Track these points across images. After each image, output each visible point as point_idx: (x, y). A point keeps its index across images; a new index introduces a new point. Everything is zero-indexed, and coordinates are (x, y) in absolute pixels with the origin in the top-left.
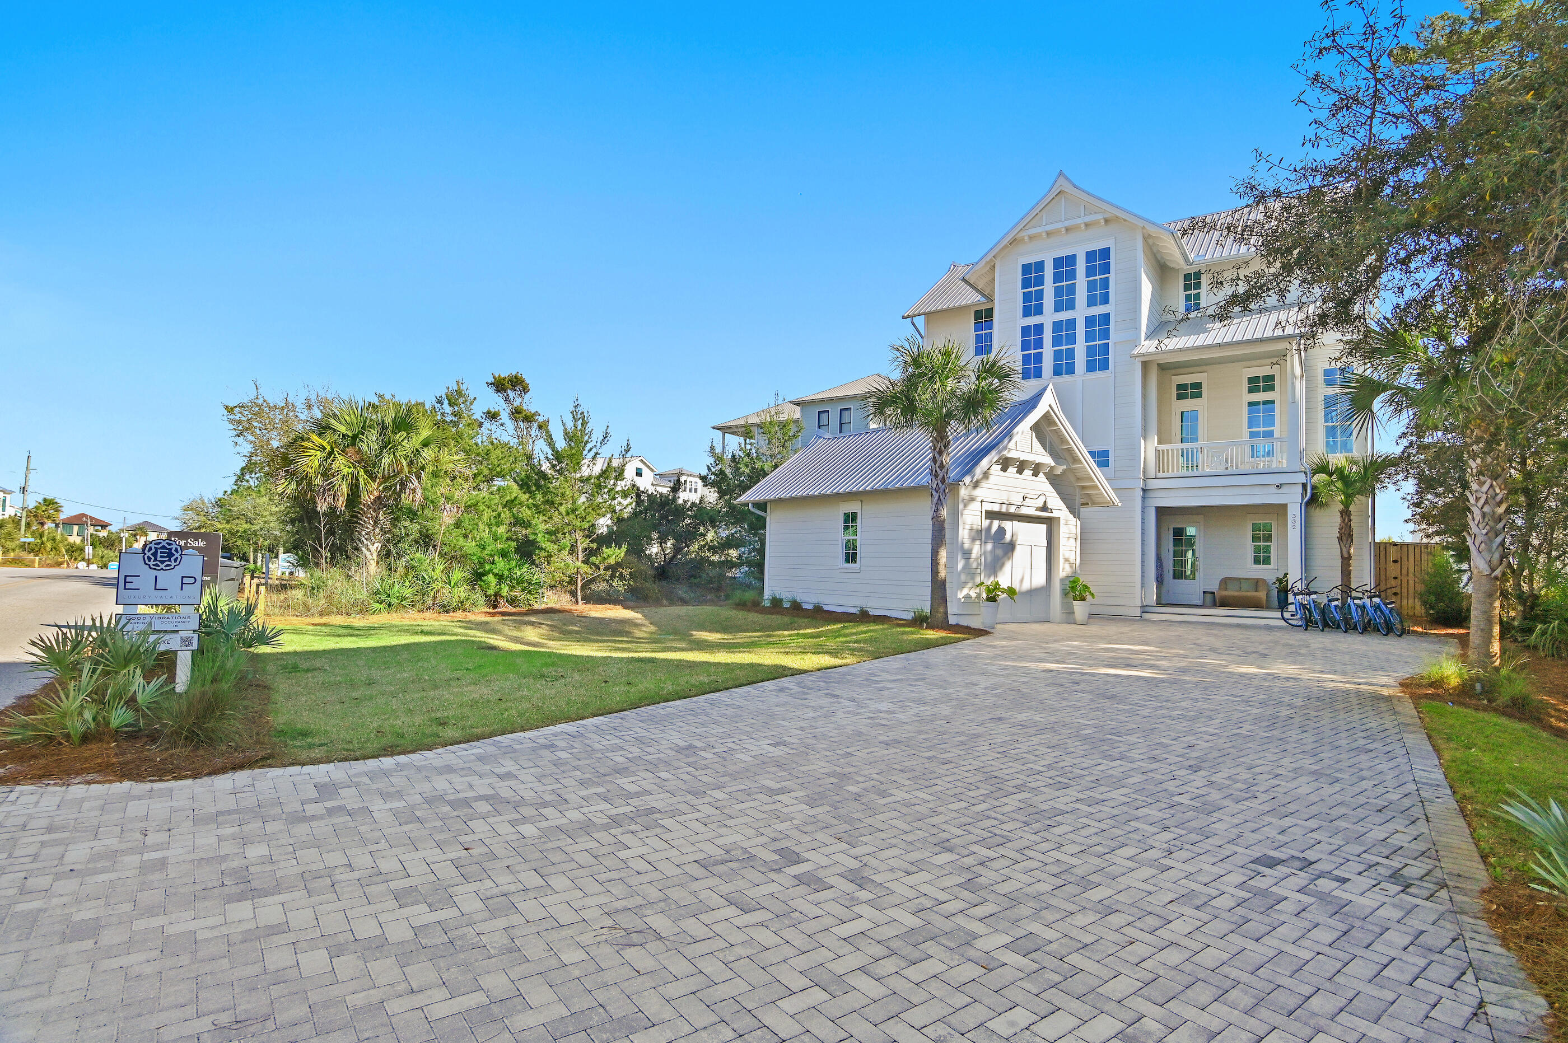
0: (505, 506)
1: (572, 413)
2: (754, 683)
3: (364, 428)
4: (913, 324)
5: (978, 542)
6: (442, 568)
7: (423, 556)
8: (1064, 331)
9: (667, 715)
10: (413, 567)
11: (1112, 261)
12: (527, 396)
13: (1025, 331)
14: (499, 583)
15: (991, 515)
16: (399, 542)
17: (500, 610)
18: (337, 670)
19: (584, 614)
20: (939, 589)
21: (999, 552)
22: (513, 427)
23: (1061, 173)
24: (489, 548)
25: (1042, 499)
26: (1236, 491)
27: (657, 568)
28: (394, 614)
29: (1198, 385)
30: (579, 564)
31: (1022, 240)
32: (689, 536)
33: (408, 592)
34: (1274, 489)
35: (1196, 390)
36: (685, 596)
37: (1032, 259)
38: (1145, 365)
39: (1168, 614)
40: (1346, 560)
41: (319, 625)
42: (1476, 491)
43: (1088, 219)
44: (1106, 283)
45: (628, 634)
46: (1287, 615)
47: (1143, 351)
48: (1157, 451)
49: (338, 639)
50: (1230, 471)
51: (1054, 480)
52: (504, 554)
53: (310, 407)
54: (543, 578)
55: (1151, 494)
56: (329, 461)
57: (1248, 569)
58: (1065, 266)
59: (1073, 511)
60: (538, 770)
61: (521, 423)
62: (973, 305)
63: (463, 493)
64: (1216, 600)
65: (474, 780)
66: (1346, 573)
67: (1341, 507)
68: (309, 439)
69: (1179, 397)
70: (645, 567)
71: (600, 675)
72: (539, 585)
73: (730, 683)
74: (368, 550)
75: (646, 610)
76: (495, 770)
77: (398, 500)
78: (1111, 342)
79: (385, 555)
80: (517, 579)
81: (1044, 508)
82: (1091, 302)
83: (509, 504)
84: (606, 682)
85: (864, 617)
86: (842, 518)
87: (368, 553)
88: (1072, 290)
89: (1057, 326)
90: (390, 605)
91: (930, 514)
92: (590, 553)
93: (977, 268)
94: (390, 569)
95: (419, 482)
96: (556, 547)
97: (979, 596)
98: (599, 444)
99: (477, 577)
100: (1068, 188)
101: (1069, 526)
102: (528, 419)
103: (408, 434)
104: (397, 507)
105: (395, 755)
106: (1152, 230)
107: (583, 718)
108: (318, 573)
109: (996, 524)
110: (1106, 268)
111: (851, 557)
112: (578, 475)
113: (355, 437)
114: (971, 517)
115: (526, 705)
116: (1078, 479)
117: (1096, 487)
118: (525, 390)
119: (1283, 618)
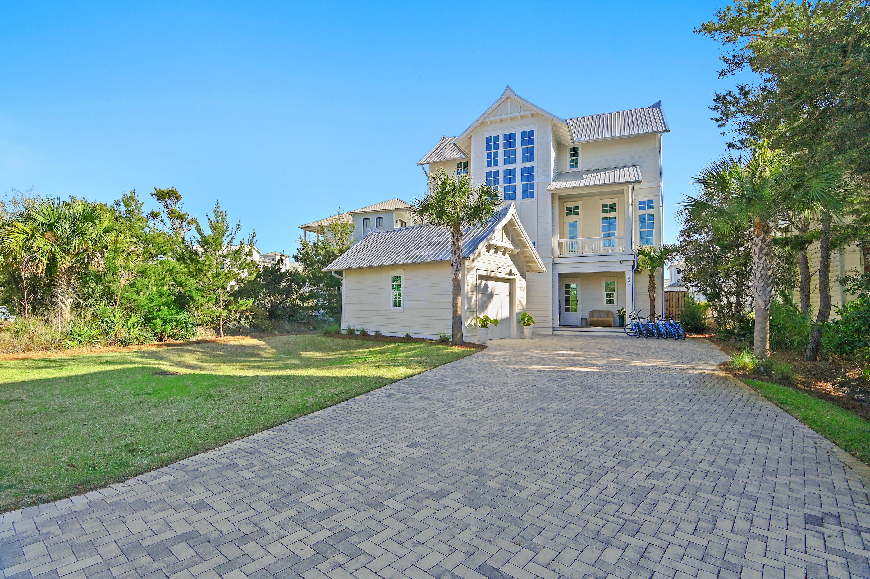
0: (166, 272)
1: (214, 212)
2: (368, 391)
3: (59, 218)
4: (423, 169)
5: (475, 293)
6: (121, 315)
7: (106, 307)
8: (510, 175)
9: (318, 424)
10: (99, 315)
11: (535, 137)
12: (179, 203)
13: (489, 174)
14: (164, 325)
15: (482, 277)
16: (87, 297)
17: (165, 342)
18: (33, 401)
19: (226, 343)
20: (457, 321)
21: (485, 298)
22: (170, 223)
23: (508, 87)
24: (157, 301)
25: (508, 269)
26: (601, 264)
27: (268, 312)
28: (84, 348)
29: (577, 208)
30: (221, 310)
31: (487, 123)
32: (288, 292)
33: (95, 333)
34: (619, 263)
35: (574, 211)
36: (289, 328)
37: (492, 134)
38: (553, 195)
39: (566, 331)
40: (652, 301)
41: (22, 359)
42: (758, 263)
43: (523, 114)
44: (532, 150)
45: (258, 355)
46: (627, 330)
47: (553, 187)
48: (559, 243)
49: (36, 371)
50: (594, 254)
51: (513, 257)
52: (167, 305)
53: (16, 204)
54: (195, 320)
55: (556, 266)
56: (31, 242)
57: (603, 306)
58: (510, 139)
59: (522, 275)
60: (228, 494)
61: (175, 220)
62: (457, 159)
63: (137, 264)
64: (588, 323)
65: (168, 514)
66: (652, 307)
67: (650, 273)
68: (14, 226)
69: (568, 214)
70: (262, 311)
71: (254, 392)
72: (193, 325)
73: (353, 393)
74: (64, 303)
75: (267, 338)
76: (189, 500)
77: (86, 269)
78: (535, 182)
79: (77, 307)
80: (177, 321)
81: (510, 273)
82: (524, 160)
83: (170, 271)
84: (261, 398)
85: (408, 339)
86: (391, 280)
87: (63, 306)
88: (514, 152)
89: (506, 172)
90: (80, 342)
91: (451, 277)
92: (227, 304)
93: (460, 138)
94: (81, 316)
95: (103, 257)
96: (205, 299)
97: (476, 324)
98: (234, 232)
99: (148, 320)
100: (511, 95)
101: (520, 283)
102: (181, 217)
103: (93, 223)
104: (85, 274)
105: (87, 491)
106: (556, 121)
107: (253, 434)
108: (21, 320)
109: (483, 282)
110: (532, 142)
111: (397, 304)
112: (220, 253)
113: (51, 225)
114: (471, 279)
115: (202, 426)
116: (525, 257)
117: (535, 262)
118: (178, 199)
119: (625, 332)
